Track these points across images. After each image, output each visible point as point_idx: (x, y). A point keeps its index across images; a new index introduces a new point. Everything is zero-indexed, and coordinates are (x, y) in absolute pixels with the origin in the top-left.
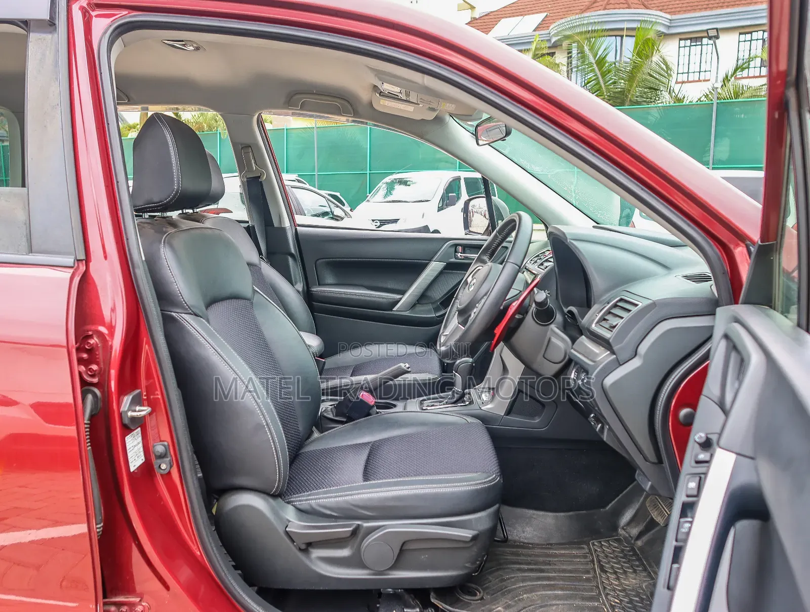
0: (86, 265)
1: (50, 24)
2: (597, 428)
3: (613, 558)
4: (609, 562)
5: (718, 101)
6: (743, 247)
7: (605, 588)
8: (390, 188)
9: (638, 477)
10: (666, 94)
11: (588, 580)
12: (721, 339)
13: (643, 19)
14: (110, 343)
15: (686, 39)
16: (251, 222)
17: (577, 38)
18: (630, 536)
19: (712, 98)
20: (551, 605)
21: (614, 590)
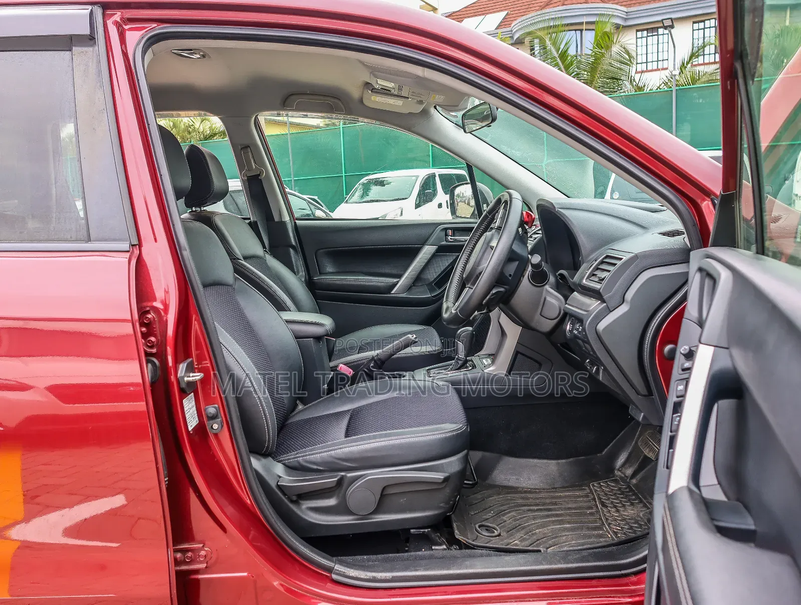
0: (139, 250)
1: (90, 39)
2: (593, 370)
3: (611, 495)
4: (609, 499)
5: (677, 88)
6: (708, 201)
7: (607, 519)
8: (366, 189)
9: (632, 411)
10: (627, 83)
11: (591, 514)
12: (696, 272)
13: (601, 12)
14: (165, 318)
15: (642, 30)
16: (253, 217)
17: (539, 33)
18: (626, 476)
19: (671, 85)
20: (561, 536)
21: (616, 520)
